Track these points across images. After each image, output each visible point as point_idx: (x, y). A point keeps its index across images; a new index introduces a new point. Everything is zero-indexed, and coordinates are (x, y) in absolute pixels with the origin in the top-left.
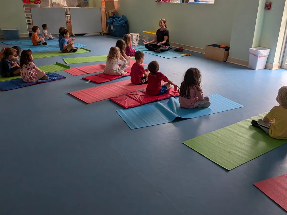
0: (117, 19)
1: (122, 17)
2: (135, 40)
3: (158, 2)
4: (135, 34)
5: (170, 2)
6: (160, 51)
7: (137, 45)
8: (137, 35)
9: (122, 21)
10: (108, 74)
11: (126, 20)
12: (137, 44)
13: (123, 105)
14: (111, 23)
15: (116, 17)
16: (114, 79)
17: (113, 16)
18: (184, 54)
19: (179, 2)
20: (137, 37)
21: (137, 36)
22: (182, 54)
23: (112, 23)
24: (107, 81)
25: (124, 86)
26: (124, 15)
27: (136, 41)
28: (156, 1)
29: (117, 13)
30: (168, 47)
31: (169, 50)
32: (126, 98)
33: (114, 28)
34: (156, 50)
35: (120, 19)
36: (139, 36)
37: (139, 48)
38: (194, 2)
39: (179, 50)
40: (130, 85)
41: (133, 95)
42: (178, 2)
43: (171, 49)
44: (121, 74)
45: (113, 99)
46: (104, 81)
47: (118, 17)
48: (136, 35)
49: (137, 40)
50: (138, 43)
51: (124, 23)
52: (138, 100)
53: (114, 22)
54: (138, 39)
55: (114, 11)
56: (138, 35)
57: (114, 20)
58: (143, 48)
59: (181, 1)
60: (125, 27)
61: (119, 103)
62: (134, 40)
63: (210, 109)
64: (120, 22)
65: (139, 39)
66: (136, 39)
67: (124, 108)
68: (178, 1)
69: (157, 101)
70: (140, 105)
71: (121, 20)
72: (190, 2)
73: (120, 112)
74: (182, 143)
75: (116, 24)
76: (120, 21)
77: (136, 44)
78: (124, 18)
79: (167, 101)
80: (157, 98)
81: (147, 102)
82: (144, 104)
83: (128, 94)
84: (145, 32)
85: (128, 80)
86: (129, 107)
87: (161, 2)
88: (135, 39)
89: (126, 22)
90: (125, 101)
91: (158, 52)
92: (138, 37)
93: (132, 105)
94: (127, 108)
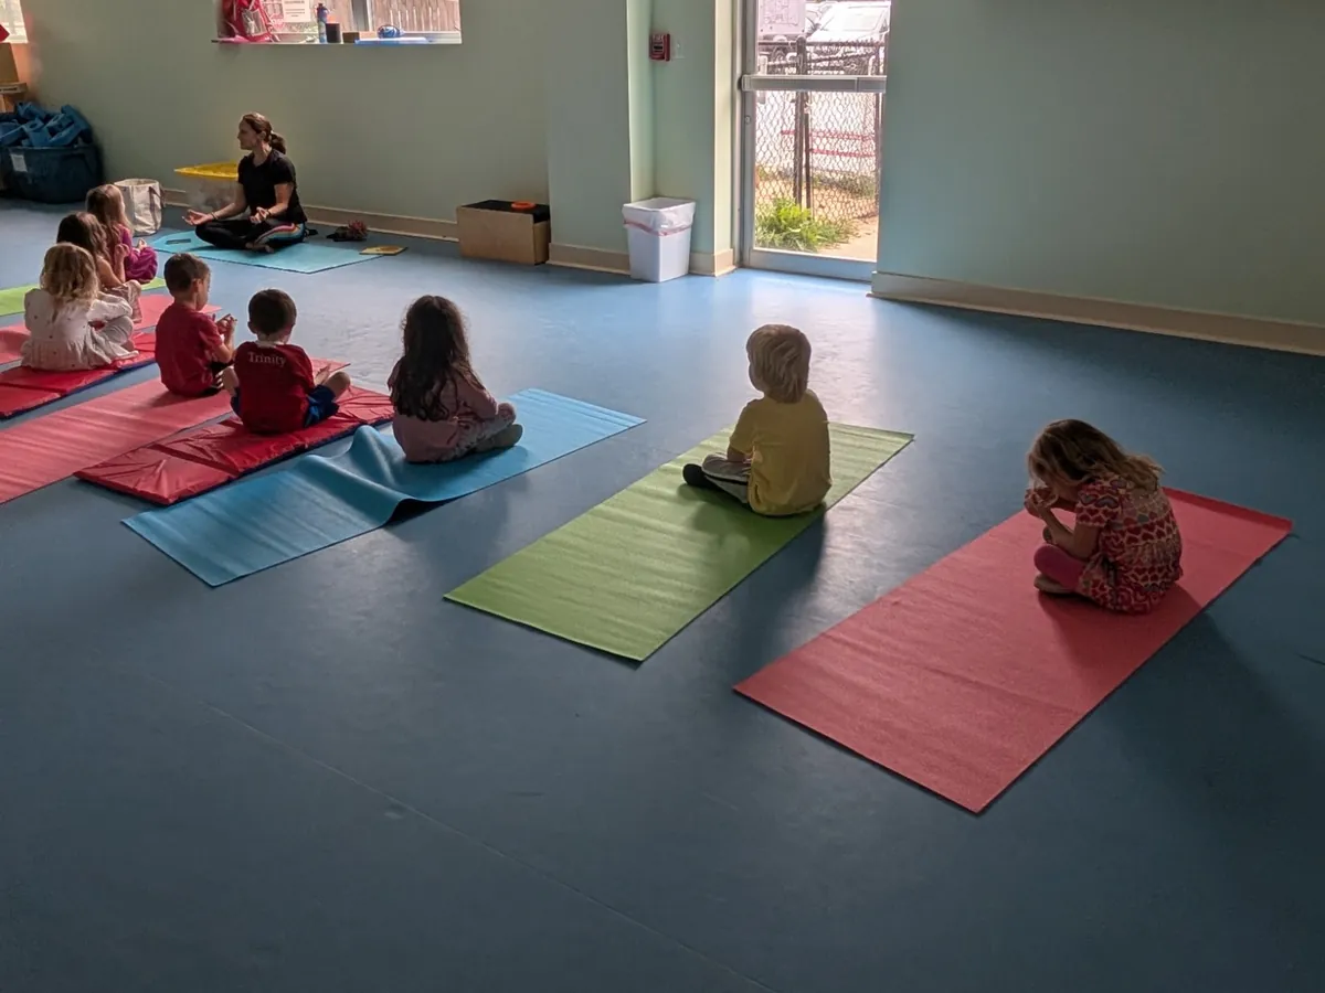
0: (40, 124)
1: (63, 111)
2: (146, 208)
3: (223, 42)
4: (139, 183)
5: (276, 41)
6: (267, 247)
7: (157, 232)
8: (151, 185)
9: (64, 133)
10: (44, 366)
11: (83, 127)
12: (156, 225)
13: (150, 490)
14: (10, 145)
15: (31, 116)
16: (80, 385)
17: (16, 108)
18: (373, 250)
19: (317, 42)
20: (151, 198)
21: (151, 191)
22: (368, 251)
23: (18, 143)
24: (46, 399)
25: (134, 410)
26: (68, 106)
27: (148, 212)
28: (213, 41)
29: (35, 100)
30: (301, 226)
31: (305, 239)
32: (161, 461)
33: (28, 164)
34: (248, 245)
35: (51, 123)
36: (161, 191)
37: (169, 242)
38: (377, 39)
39: (351, 236)
40: (161, 401)
41: (188, 440)
42: (313, 41)
43: (313, 232)
44: (109, 361)
45: (100, 472)
46: (32, 404)
47: (44, 116)
48: (147, 189)
49: (152, 207)
50: (159, 220)
51: (75, 141)
52: (216, 459)
53: (24, 136)
54: (157, 202)
55: (19, 91)
56: (156, 186)
57: (22, 129)
58: (189, 241)
59: (325, 37)
60: (82, 156)
61: (131, 486)
62: (139, 212)
63: (524, 452)
64: (54, 139)
65: (162, 205)
66: (148, 206)
67: (158, 503)
68: (309, 38)
69: (301, 450)
70: (229, 482)
71: (60, 126)
72: (361, 40)
73: (143, 522)
74: (446, 599)
75: (36, 148)
76: (53, 132)
77: (152, 225)
78: (72, 116)
79: (347, 446)
80: (302, 440)
81: (257, 464)
82: (249, 472)
83: (163, 443)
84: (184, 170)
85: (151, 382)
86: (182, 498)
87: (237, 44)
88: (142, 206)
89: (87, 135)
90: (158, 471)
91: (262, 252)
92: (155, 196)
93: (193, 487)
94: (171, 501)
